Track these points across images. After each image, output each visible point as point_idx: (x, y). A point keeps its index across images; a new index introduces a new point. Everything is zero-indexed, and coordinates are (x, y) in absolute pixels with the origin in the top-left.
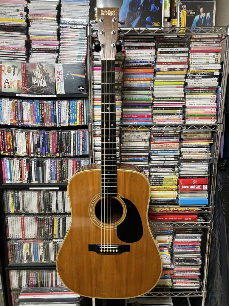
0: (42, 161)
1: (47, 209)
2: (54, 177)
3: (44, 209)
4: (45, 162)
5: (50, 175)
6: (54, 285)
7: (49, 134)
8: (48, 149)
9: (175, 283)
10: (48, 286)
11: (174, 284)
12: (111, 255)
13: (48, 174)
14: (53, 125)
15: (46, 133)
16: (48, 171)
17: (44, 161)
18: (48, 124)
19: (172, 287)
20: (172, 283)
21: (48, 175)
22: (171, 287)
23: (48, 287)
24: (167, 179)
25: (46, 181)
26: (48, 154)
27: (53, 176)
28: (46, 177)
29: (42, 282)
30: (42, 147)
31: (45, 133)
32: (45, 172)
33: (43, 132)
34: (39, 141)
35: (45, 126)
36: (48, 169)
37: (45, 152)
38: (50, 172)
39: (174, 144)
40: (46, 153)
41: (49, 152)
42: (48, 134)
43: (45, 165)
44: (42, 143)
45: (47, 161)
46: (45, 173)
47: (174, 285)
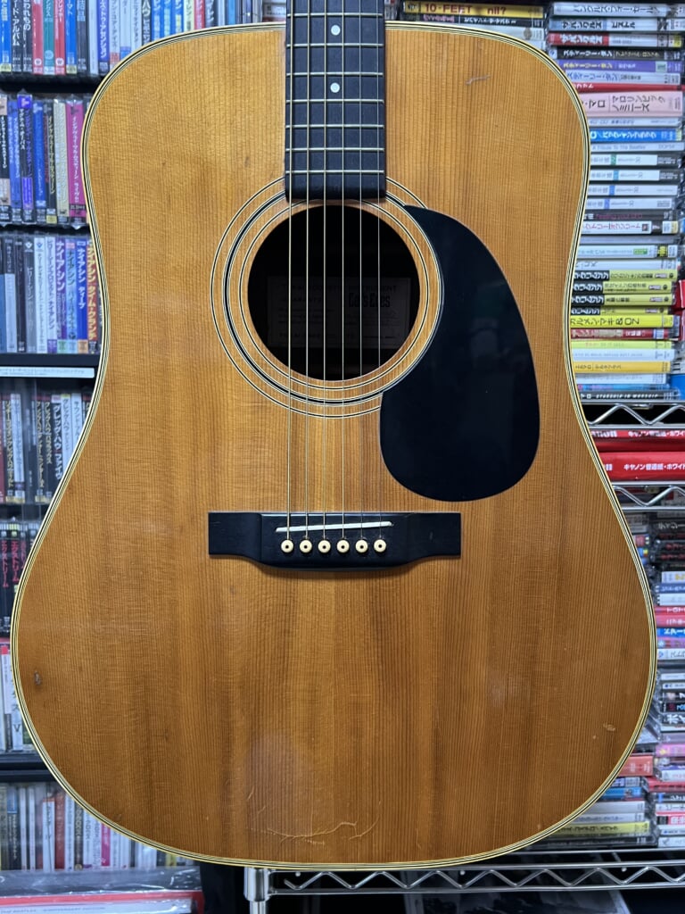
0: (17, 243)
1: (41, 483)
2: (72, 323)
3: (25, 483)
4: (32, 248)
5: (54, 317)
6: (69, 862)
7: (51, 113)
8: (46, 186)
9: (667, 820)
10: (39, 865)
11: (658, 823)
12: (348, 583)
13: (45, 307)
14: (72, 70)
15: (36, 108)
16: (45, 295)
17: (28, 245)
18: (48, 65)
19: (649, 838)
20: (648, 822)
21: (46, 315)
22: (644, 842)
23: (39, 872)
24: (622, 278)
25: (34, 344)
26: (46, 213)
27: (68, 319)
28: (35, 323)
29: (10, 849)
30: (18, 176)
31: (32, 109)
32: (33, 300)
33: (24, 103)
34: (7, 148)
35: (36, 71)
36: (45, 286)
37: (35, 199)
38: (54, 300)
39: (657, 94)
40: (35, 208)
41: (52, 202)
42: (47, 109)
43: (32, 264)
44: (17, 157)
45: (40, 245)
46: (33, 306)
47: (662, 827)
